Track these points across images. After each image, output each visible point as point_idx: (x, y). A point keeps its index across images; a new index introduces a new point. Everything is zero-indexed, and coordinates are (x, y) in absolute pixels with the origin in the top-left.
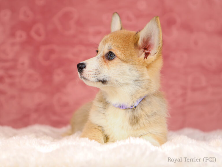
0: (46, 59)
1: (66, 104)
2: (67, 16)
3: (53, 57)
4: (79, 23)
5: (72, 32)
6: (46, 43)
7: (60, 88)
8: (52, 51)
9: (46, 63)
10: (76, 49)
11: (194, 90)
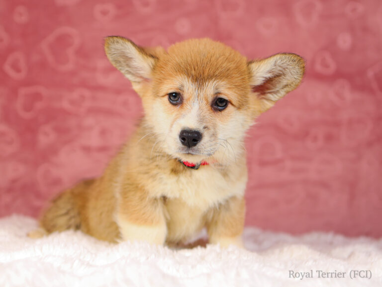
0: (28, 108)
1: (57, 182)
2: (62, 41)
3: (39, 105)
4: (82, 53)
5: (69, 66)
6: (27, 83)
7: (47, 155)
8: (37, 97)
9: (27, 116)
10: (75, 95)
11: (263, 164)
